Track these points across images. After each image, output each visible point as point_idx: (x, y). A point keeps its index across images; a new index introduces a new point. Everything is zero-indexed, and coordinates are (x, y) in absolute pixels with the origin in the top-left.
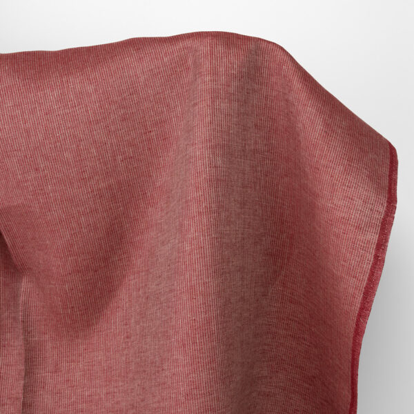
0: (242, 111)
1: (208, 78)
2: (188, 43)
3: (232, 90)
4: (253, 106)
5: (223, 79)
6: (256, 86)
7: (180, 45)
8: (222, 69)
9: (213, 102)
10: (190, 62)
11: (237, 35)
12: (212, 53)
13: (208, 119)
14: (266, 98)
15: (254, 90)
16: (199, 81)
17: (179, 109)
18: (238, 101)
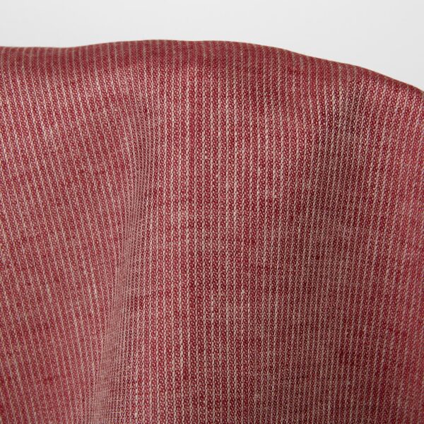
0: (297, 318)
1: (181, 215)
2: (122, 80)
3: (262, 256)
4: (333, 293)
5: (234, 218)
6: (346, 232)
7: (96, 85)
8: (232, 184)
9: (196, 301)
10: (127, 146)
11: (287, 56)
12: (196, 128)
13: (178, 363)
14: (380, 267)
15: (338, 244)
16: (151, 220)
17: (93, 292)
18: (285, 289)
